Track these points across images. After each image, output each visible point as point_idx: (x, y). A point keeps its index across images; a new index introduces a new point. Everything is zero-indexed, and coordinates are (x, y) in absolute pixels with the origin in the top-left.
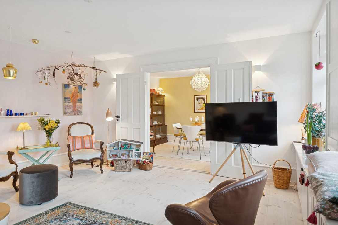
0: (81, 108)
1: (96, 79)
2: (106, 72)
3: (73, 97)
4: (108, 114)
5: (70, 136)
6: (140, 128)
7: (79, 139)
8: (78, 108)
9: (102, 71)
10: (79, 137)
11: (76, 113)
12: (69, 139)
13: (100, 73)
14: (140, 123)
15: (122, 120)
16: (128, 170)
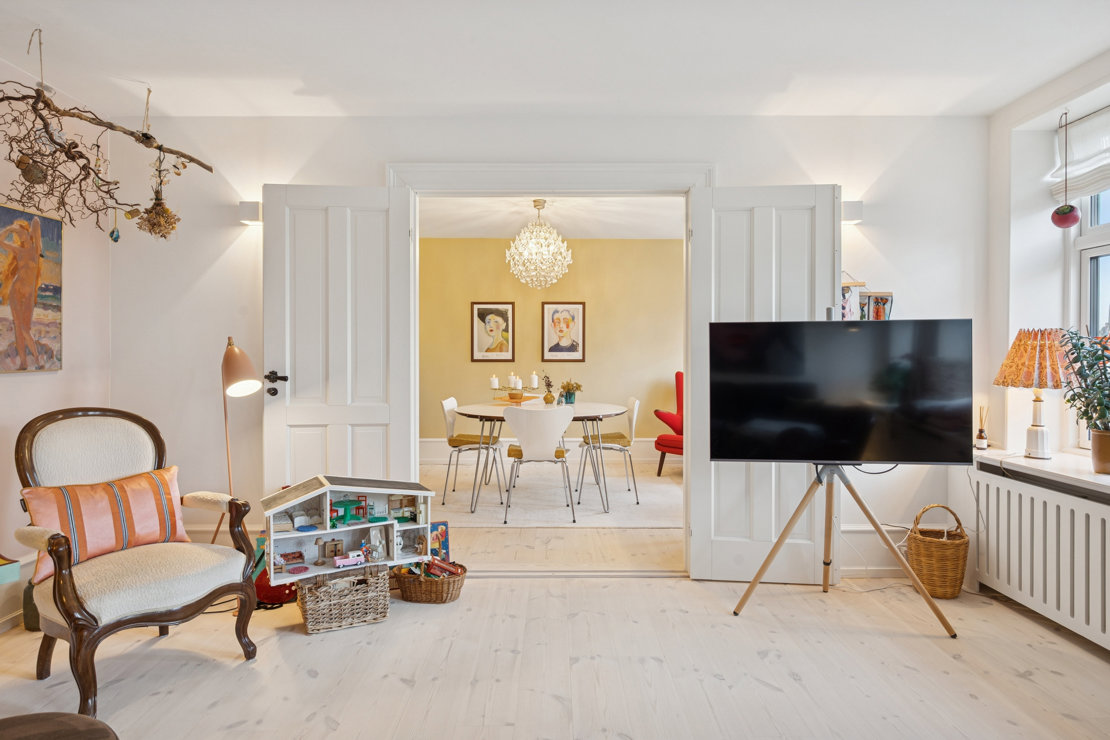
0: (58, 337)
1: (158, 193)
2: (209, 169)
3: (14, 272)
4: (232, 368)
5: (37, 484)
6: (387, 425)
7: (97, 496)
8: (40, 333)
9: (192, 160)
10: (93, 487)
11: (29, 359)
12: (32, 505)
13: (180, 166)
14: (386, 400)
15: (294, 392)
16: (369, 617)
